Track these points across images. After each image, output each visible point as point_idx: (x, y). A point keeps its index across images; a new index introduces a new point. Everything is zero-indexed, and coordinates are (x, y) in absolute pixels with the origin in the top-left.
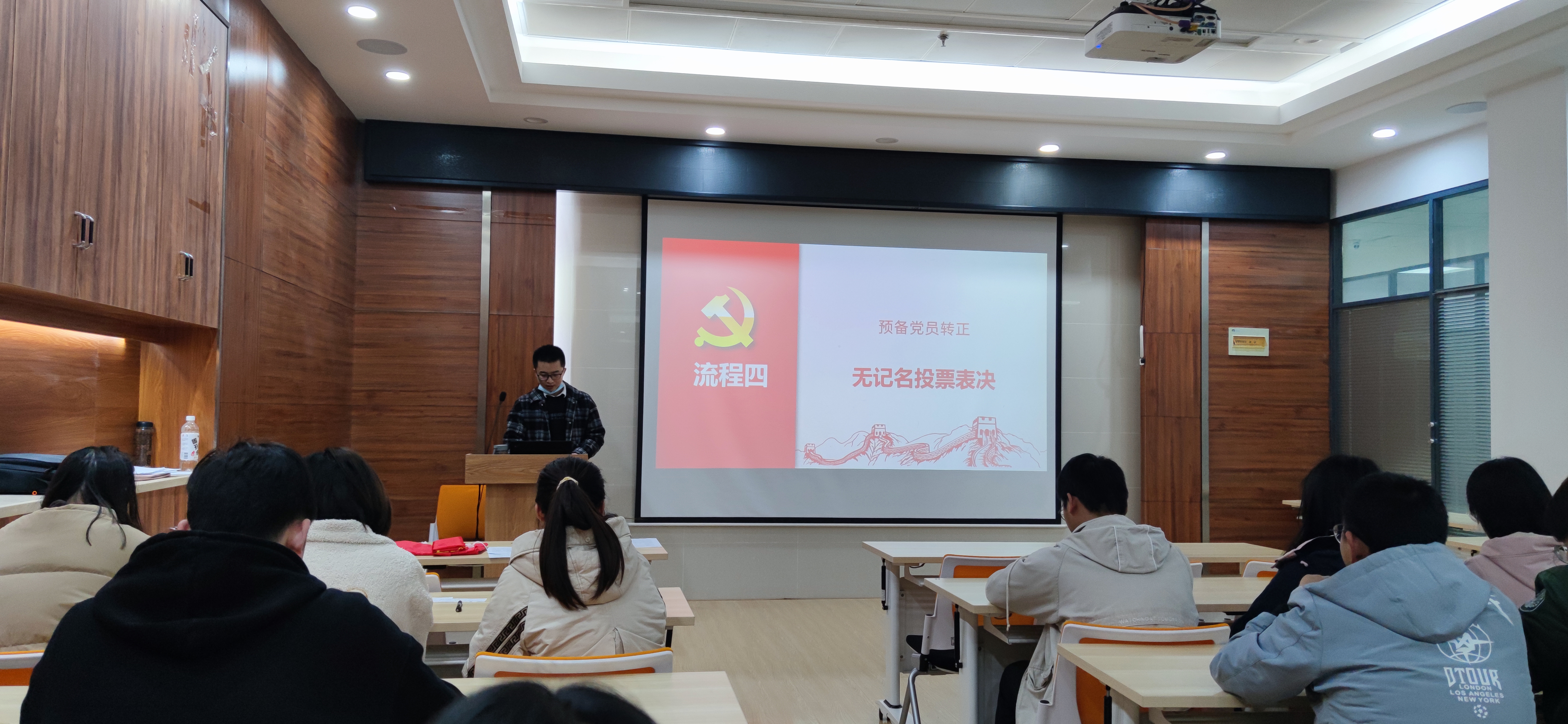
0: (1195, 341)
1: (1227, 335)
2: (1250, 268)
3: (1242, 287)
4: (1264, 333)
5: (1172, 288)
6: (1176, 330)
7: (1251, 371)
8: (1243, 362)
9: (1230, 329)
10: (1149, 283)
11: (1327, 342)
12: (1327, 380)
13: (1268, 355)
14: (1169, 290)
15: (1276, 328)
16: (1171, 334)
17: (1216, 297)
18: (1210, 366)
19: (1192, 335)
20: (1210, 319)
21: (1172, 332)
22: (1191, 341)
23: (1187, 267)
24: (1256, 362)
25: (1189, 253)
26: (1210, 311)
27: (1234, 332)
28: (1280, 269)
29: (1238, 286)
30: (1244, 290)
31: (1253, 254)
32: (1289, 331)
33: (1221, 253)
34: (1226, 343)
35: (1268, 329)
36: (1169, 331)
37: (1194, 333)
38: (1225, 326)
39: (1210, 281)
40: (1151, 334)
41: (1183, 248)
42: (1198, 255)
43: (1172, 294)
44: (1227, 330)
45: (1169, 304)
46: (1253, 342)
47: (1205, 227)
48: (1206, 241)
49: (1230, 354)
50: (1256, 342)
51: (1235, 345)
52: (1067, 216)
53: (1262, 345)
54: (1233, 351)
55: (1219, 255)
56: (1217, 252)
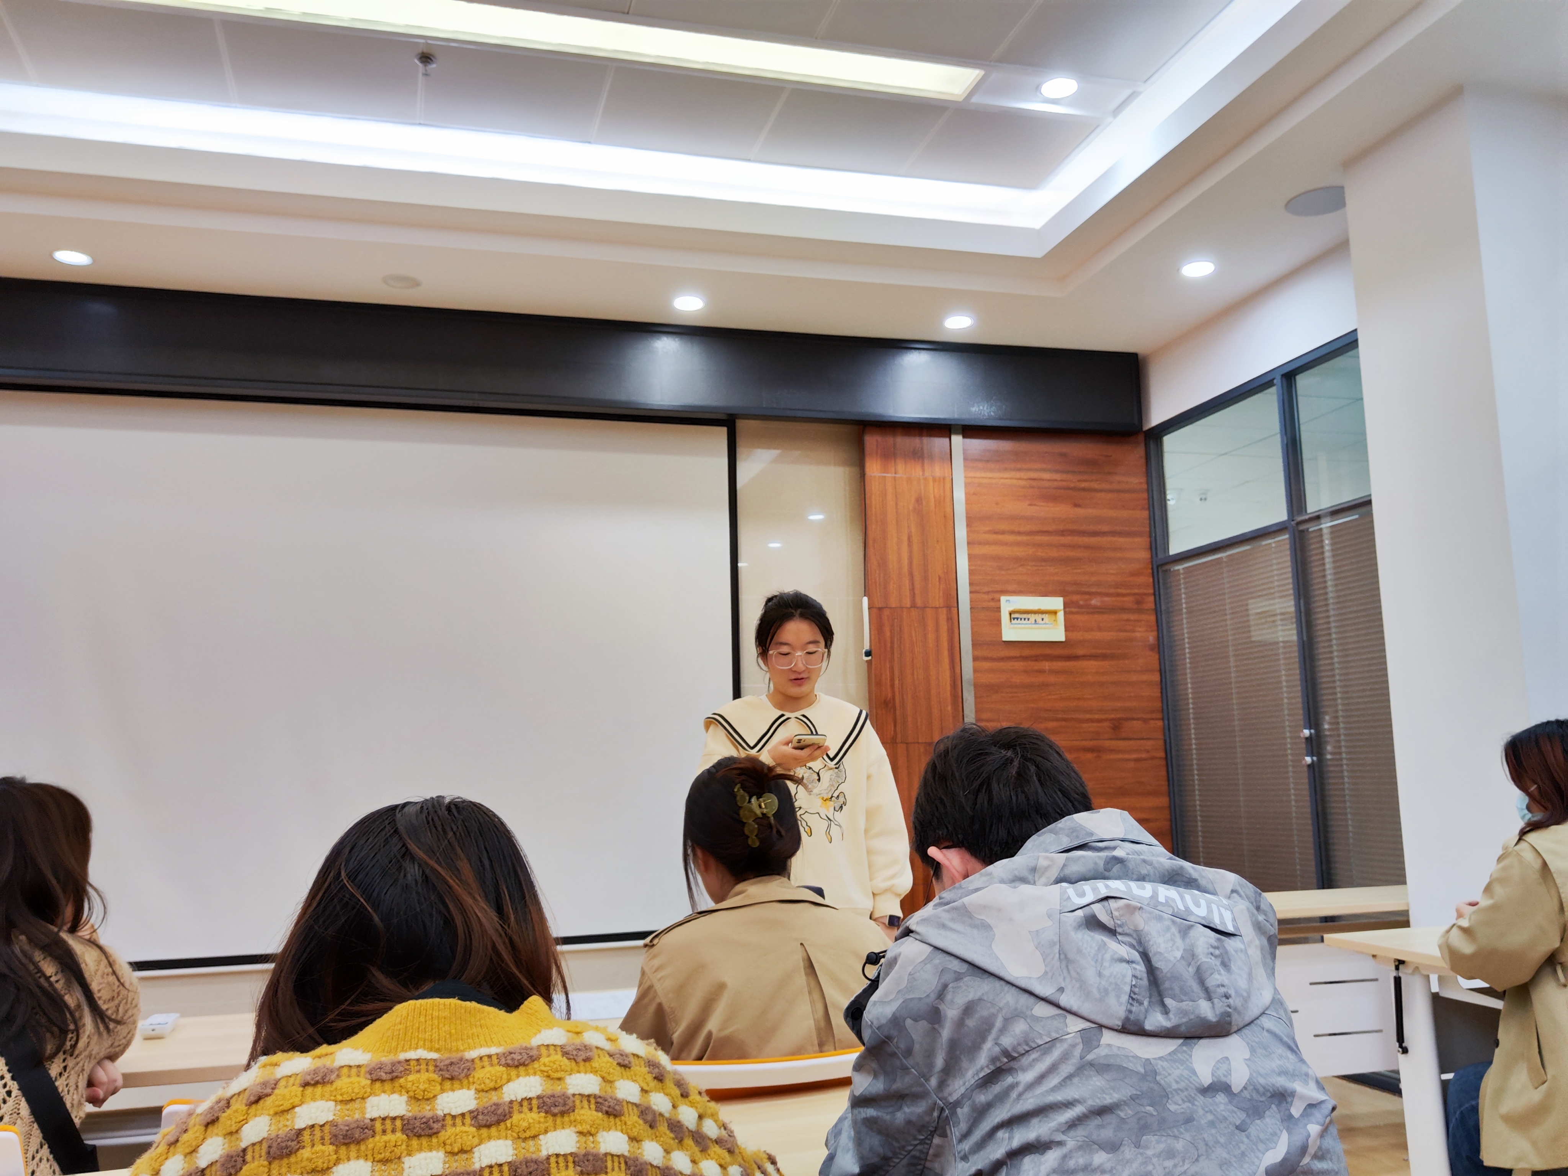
0: (949, 619)
1: (999, 609)
2: (1030, 505)
3: (1019, 533)
4: (1056, 603)
5: (909, 538)
6: (919, 602)
7: (1038, 665)
8: (1027, 652)
9: (1003, 599)
10: (873, 527)
11: (1152, 618)
12: (1156, 677)
13: (1062, 638)
14: (905, 538)
15: (1075, 598)
16: (912, 609)
17: (979, 550)
18: (975, 659)
19: (945, 610)
20: (971, 584)
21: (914, 606)
22: (943, 617)
23: (932, 503)
24: (1048, 651)
25: (934, 480)
26: (971, 572)
27: (1008, 603)
28: (1076, 505)
29: (1012, 532)
30: (1019, 538)
31: (1034, 483)
32: (1095, 602)
33: (984, 481)
34: (998, 622)
35: (1062, 598)
36: (908, 606)
37: (949, 607)
38: (996, 596)
39: (968, 525)
40: (880, 609)
41: (923, 474)
42: (948, 486)
43: (910, 545)
44: (999, 601)
45: (906, 562)
46: (1039, 620)
47: (957, 441)
48: (958, 462)
49: (1004, 638)
50: (1044, 619)
51: (1011, 624)
52: (743, 424)
53: (1053, 623)
54: (1010, 634)
55: (981, 485)
56: (978, 480)
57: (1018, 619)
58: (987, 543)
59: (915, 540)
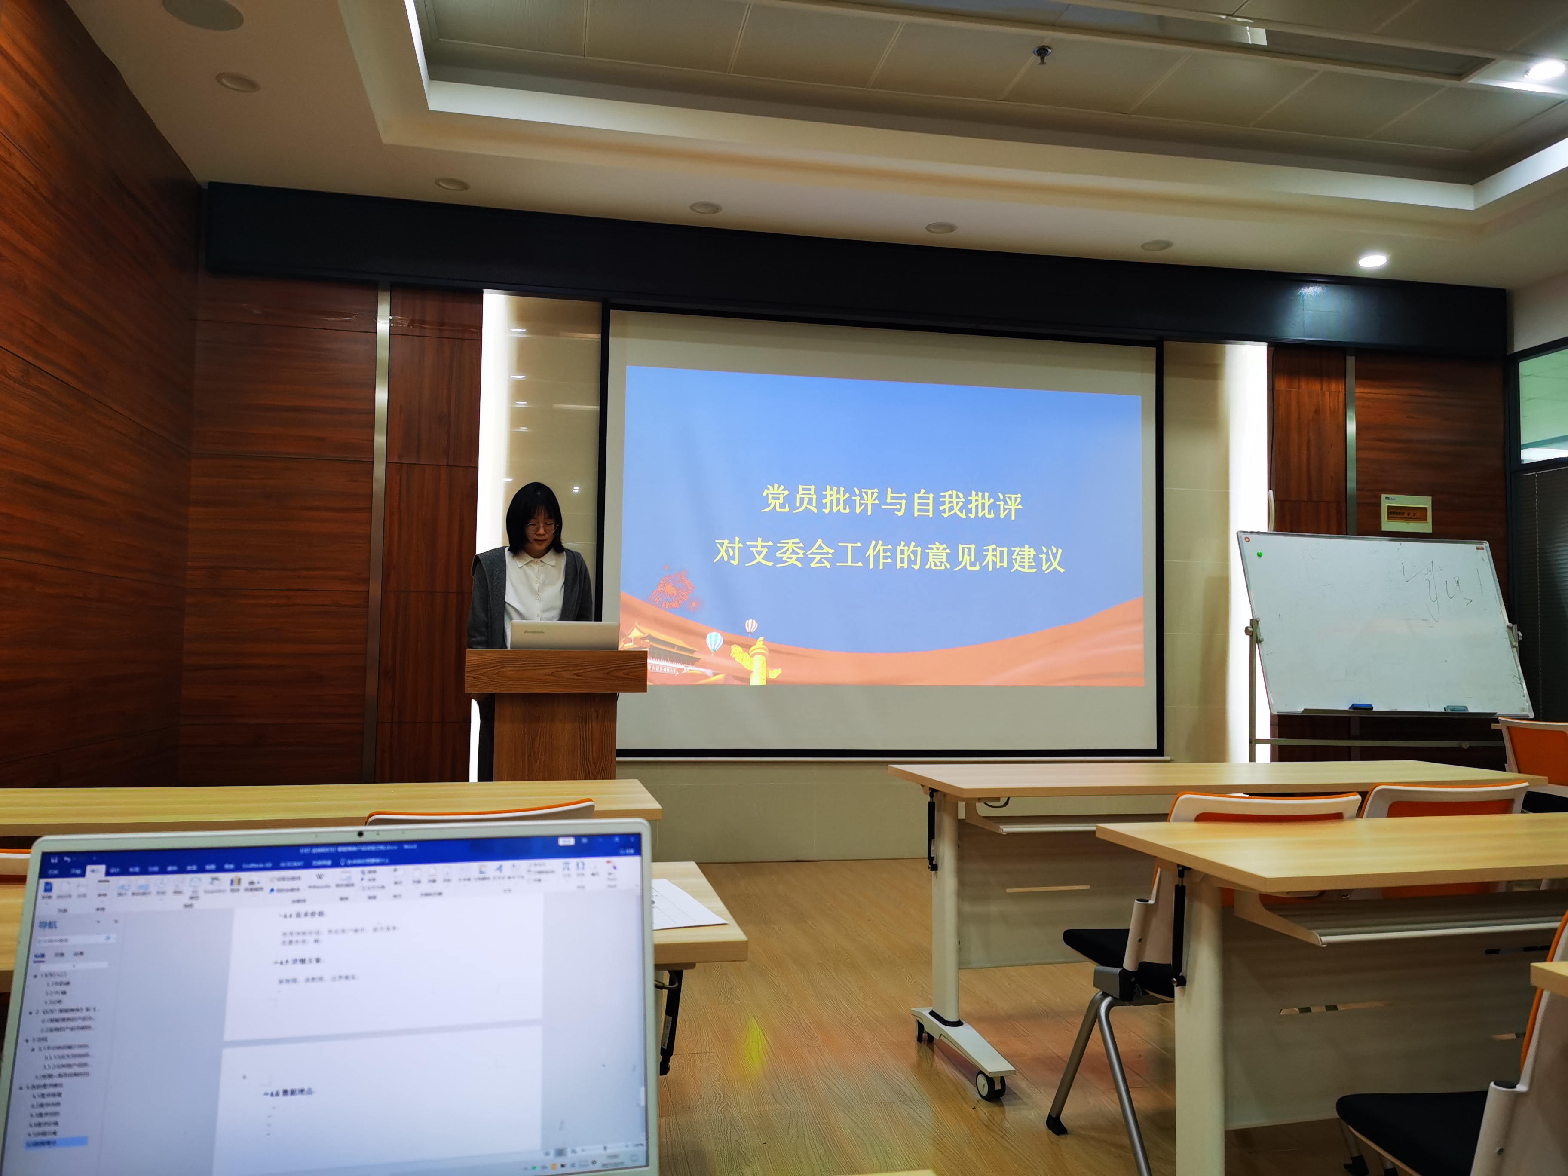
0: (1339, 512)
1: (1379, 505)
2: (1408, 417)
3: (1396, 441)
4: (1426, 501)
6: (1315, 499)
9: (1383, 496)
10: (1279, 435)
11: (1502, 516)
12: (1504, 565)
14: (1305, 444)
15: (1442, 497)
16: (1309, 503)
17: (1365, 455)
19: (1335, 504)
20: (1357, 483)
21: (1310, 500)
22: (1334, 511)
23: (1328, 414)
25: (1330, 395)
26: (1358, 473)
27: (1389, 501)
28: (1444, 419)
29: (1392, 440)
30: (1399, 446)
31: (1409, 398)
32: (1457, 501)
33: (1370, 396)
34: (1377, 516)
35: (1430, 498)
36: (1305, 498)
37: (1337, 502)
38: (1377, 493)
39: (1358, 433)
40: (1283, 502)
41: (1322, 389)
42: (1341, 399)
43: (1309, 450)
45: (1307, 463)
46: (1411, 515)
47: (1351, 362)
48: (1351, 379)
49: (1383, 529)
50: (1416, 514)
51: (1389, 518)
52: (1168, 345)
53: (1423, 518)
54: (1388, 525)
55: (1368, 399)
56: (1365, 395)
57: (1396, 513)
58: (1373, 449)
59: (1313, 445)
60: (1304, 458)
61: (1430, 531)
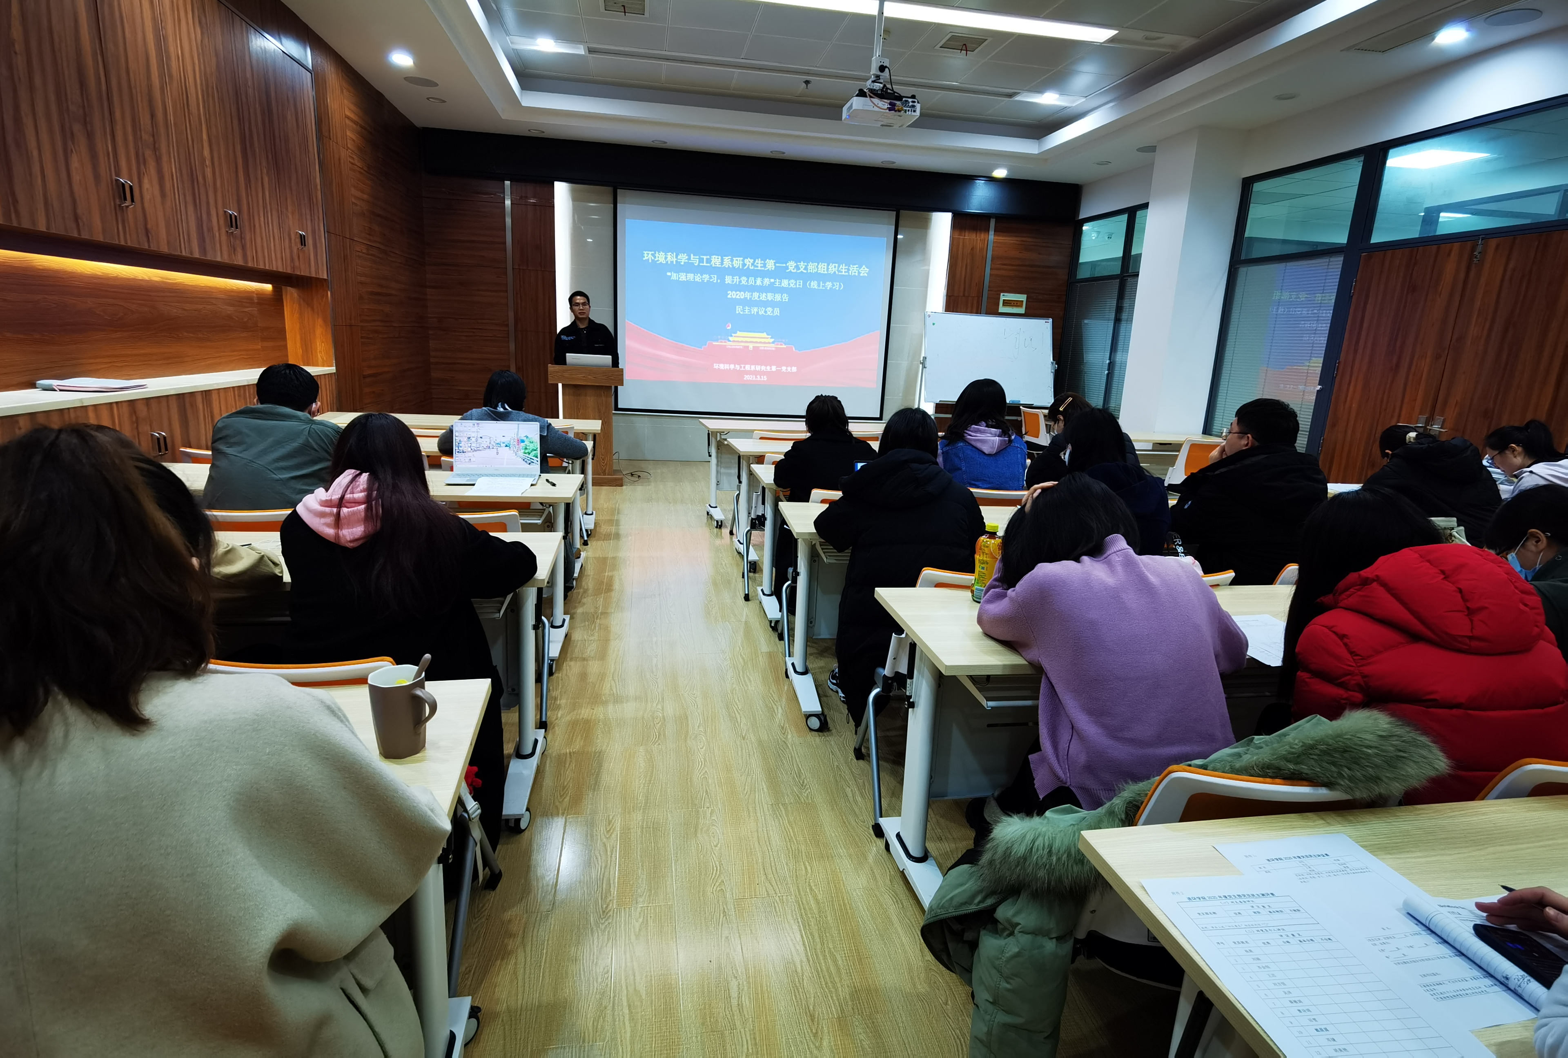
0: (978, 302)
1: (999, 298)
2: (1021, 253)
3: (1013, 265)
4: (1023, 297)
6: (966, 294)
9: (1002, 294)
12: (1060, 331)
14: (965, 266)
15: (1032, 295)
16: (963, 297)
17: (995, 272)
19: (977, 298)
20: (989, 287)
21: (964, 295)
22: (975, 302)
23: (981, 251)
25: (982, 240)
26: (990, 282)
27: (1005, 297)
28: (1039, 254)
29: (1010, 265)
30: (1013, 268)
31: (1023, 243)
32: (1040, 297)
33: (1001, 241)
34: (998, 304)
35: (1026, 295)
36: (962, 295)
38: (999, 292)
39: (992, 261)
40: (950, 296)
41: (976, 238)
42: (986, 242)
44: (1000, 295)
45: (963, 276)
46: (1015, 304)
47: (993, 223)
48: (992, 232)
49: (1000, 311)
50: (1017, 304)
51: (1003, 305)
52: (901, 211)
53: (1021, 306)
54: (1002, 309)
55: (1000, 243)
56: (998, 241)
57: (1007, 303)
58: (999, 269)
59: (969, 267)
60: (963, 273)
61: (1024, 312)
